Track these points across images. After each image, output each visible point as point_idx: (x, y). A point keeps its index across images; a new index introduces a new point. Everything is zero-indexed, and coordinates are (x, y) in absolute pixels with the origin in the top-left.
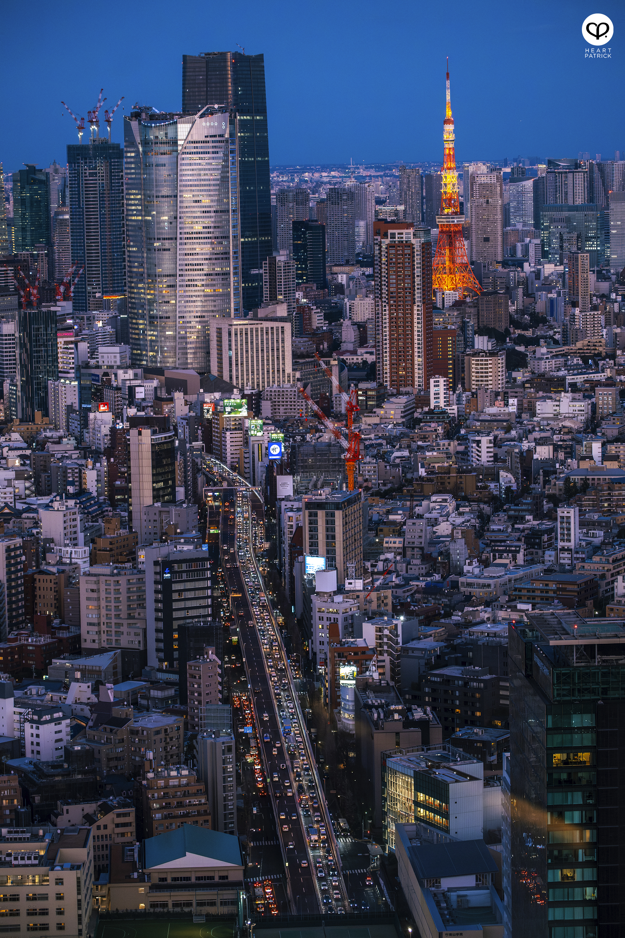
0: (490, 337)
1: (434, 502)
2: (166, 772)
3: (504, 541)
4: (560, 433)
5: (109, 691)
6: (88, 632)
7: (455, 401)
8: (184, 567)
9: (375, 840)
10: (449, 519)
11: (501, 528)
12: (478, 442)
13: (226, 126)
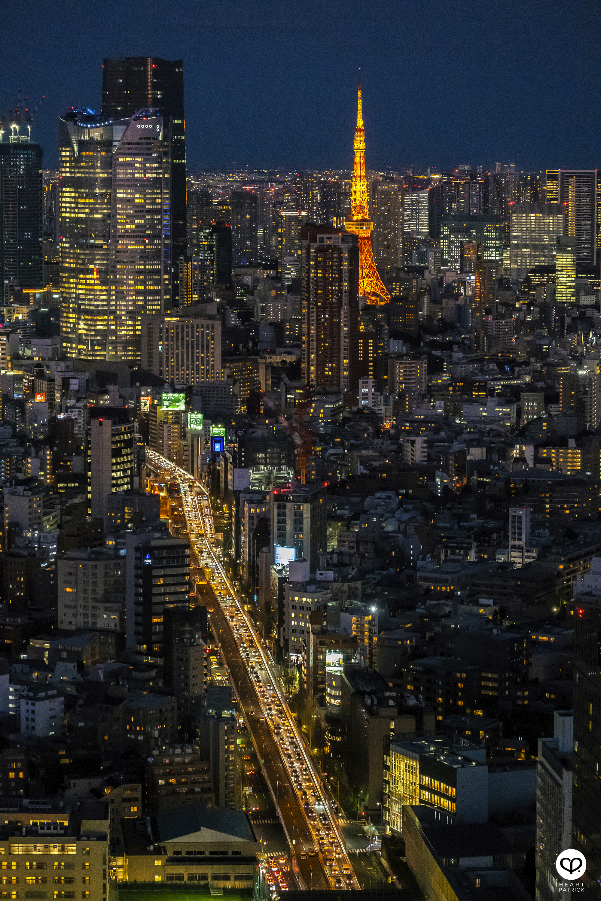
0: (405, 342)
1: (378, 498)
2: (171, 750)
3: (454, 538)
4: (489, 436)
5: (100, 671)
6: (65, 614)
7: (382, 401)
8: (165, 553)
9: (372, 821)
10: (395, 515)
11: (448, 525)
12: (413, 442)
13: (160, 128)
